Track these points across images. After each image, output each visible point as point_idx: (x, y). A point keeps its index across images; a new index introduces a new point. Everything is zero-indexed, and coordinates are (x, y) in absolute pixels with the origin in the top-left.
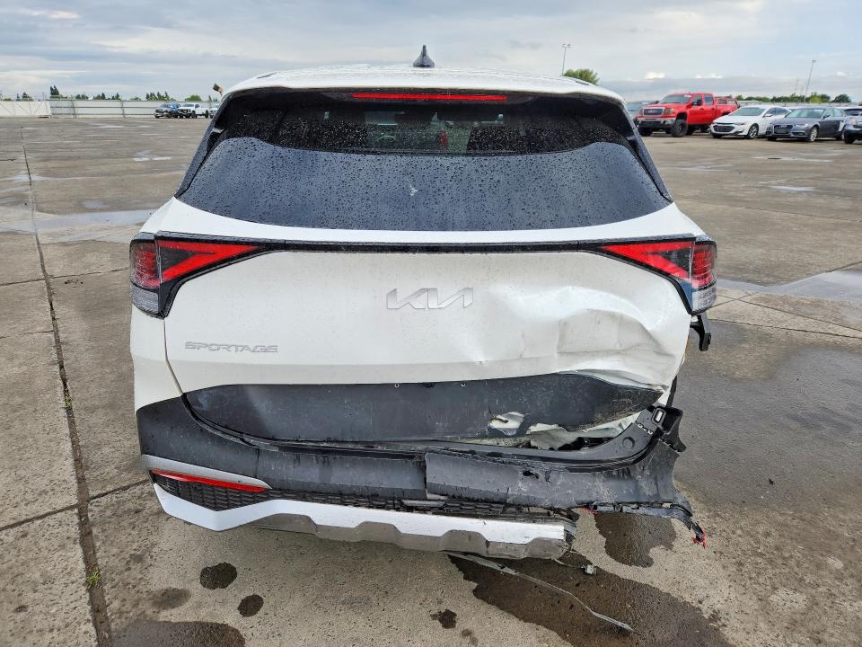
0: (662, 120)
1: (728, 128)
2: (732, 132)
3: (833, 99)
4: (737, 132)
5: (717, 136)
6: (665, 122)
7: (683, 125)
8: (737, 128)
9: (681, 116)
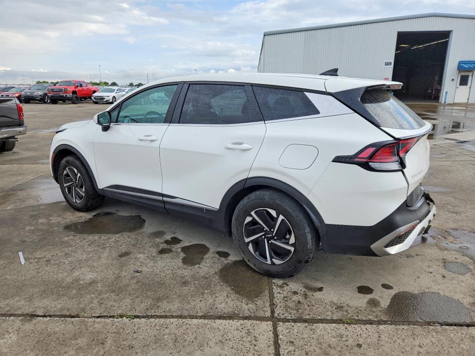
0: (64, 95)
1: (102, 98)
2: (105, 100)
3: (110, 84)
4: (107, 101)
5: (96, 103)
6: (66, 96)
7: (76, 97)
8: (106, 99)
9: (74, 92)
